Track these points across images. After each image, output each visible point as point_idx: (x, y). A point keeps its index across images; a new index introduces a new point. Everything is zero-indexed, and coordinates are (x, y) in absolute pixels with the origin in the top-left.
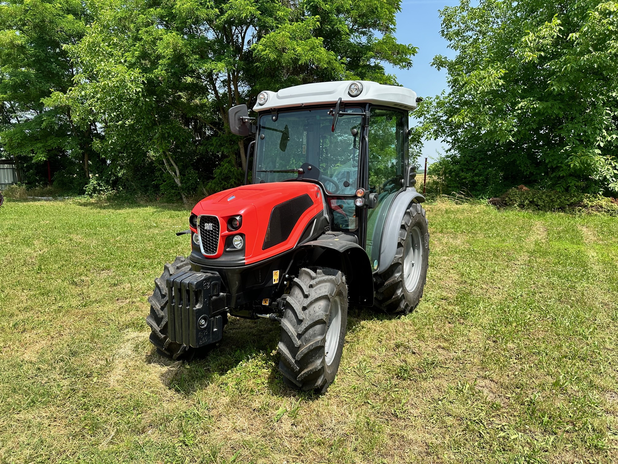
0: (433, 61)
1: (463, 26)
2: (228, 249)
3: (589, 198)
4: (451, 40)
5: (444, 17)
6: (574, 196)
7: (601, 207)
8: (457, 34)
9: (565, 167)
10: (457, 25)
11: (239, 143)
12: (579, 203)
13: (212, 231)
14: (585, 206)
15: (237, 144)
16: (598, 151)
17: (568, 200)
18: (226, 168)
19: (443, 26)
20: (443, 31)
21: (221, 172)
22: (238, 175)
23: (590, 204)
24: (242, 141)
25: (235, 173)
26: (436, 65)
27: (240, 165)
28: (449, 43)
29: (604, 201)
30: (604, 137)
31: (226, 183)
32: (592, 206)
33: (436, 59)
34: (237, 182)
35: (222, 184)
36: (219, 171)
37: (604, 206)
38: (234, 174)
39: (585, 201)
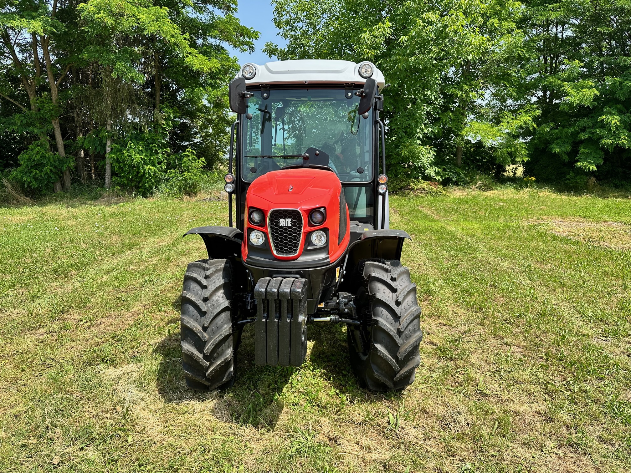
0: (264, 48)
1: (294, 16)
2: (309, 248)
3: (414, 182)
4: (280, 28)
5: (275, 5)
6: (403, 181)
7: (424, 189)
8: (288, 23)
9: (395, 156)
10: (288, 15)
11: (53, 122)
12: (407, 187)
13: (289, 227)
14: (412, 189)
15: (51, 123)
16: (419, 142)
17: (398, 184)
18: (38, 153)
19: (275, 14)
20: (275, 19)
21: (30, 158)
22: (54, 161)
23: (416, 187)
24: (57, 120)
25: (51, 159)
26: (266, 53)
27: (55, 149)
28: (278, 31)
29: (425, 184)
30: (422, 130)
31: (38, 172)
32: (417, 189)
33: (267, 45)
34: (53, 170)
35: (32, 172)
36: (27, 156)
37: (426, 189)
38: (49, 160)
39: (412, 185)
